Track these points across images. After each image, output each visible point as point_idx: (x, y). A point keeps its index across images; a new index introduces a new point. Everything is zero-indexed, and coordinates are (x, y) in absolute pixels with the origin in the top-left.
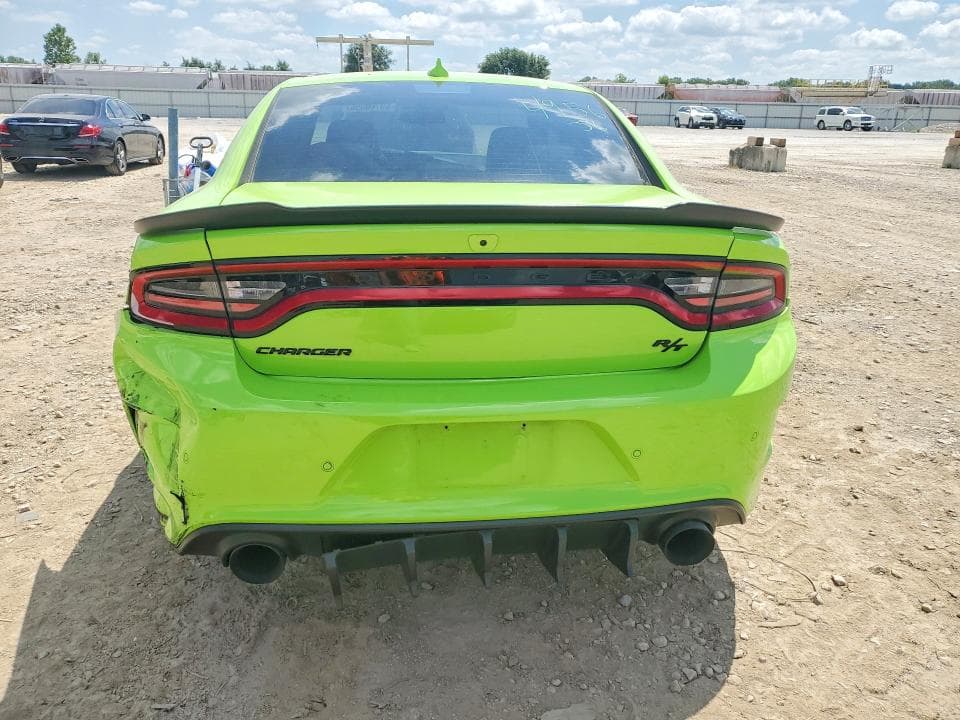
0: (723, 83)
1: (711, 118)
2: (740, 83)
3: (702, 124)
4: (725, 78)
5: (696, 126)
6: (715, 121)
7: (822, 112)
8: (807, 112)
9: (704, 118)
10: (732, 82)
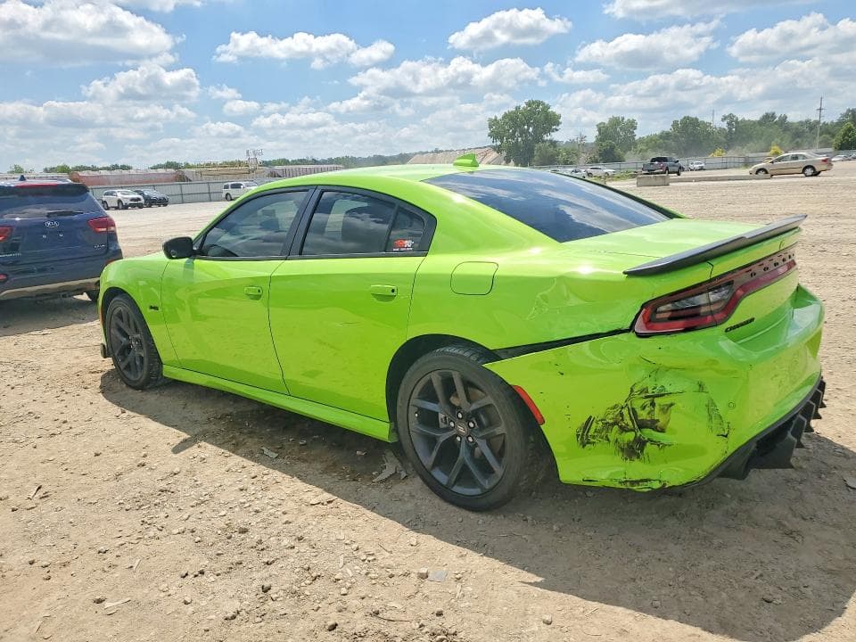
0: (108, 169)
1: (139, 199)
2: (124, 168)
3: (131, 205)
4: (108, 165)
5: (126, 207)
6: (143, 201)
7: (226, 187)
8: (214, 188)
9: (132, 200)
10: (115, 167)
